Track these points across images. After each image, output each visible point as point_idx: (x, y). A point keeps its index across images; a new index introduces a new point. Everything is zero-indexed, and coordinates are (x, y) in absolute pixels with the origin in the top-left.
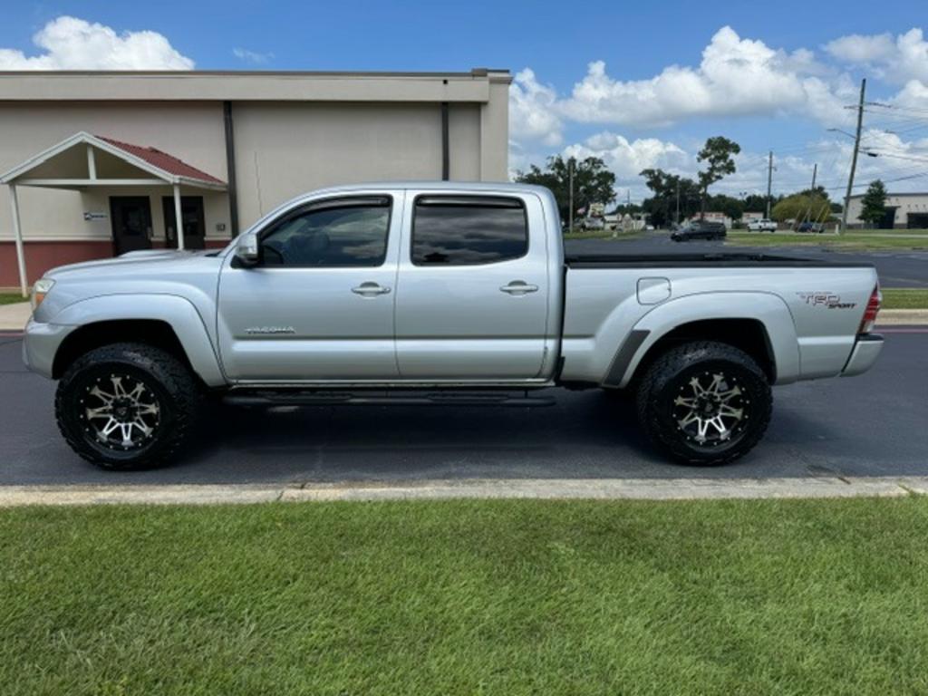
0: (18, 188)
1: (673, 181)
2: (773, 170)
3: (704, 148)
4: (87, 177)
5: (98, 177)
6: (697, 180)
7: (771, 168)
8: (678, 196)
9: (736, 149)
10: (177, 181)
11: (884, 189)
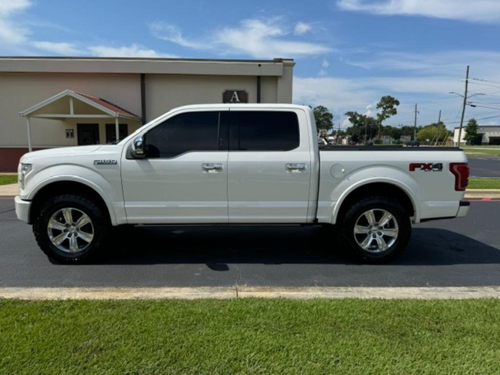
0: (31, 118)
1: (363, 118)
2: (417, 113)
3: (380, 101)
4: (69, 113)
5: (75, 113)
6: (376, 118)
7: (416, 112)
8: (366, 126)
9: (397, 103)
10: (117, 116)
11: (476, 124)
